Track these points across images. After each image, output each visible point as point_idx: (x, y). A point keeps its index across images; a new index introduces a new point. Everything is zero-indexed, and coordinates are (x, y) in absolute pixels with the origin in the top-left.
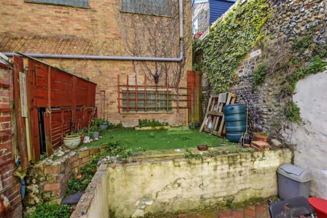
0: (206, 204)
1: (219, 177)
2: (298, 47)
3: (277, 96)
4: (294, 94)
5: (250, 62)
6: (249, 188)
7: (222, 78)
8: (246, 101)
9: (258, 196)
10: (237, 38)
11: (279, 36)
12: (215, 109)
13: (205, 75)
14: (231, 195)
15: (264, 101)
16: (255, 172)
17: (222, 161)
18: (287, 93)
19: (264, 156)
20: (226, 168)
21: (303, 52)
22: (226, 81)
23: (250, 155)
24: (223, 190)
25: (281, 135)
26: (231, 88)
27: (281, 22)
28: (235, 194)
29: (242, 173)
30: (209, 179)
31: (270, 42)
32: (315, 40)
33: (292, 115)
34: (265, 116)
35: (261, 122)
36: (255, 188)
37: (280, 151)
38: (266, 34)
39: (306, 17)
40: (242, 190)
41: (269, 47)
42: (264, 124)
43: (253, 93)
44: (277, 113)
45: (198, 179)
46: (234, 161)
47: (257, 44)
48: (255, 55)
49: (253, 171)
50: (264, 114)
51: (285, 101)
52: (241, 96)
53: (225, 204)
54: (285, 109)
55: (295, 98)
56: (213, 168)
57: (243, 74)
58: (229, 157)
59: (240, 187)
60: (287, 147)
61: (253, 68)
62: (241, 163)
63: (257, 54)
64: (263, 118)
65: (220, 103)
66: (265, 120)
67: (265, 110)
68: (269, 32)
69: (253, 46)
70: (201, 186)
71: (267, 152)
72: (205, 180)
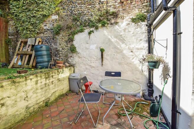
0: (31, 112)
1: (40, 88)
2: (75, 20)
3: (66, 42)
4: (74, 41)
5: (52, 21)
6: (57, 90)
7: (31, 27)
8: (49, 44)
9: (61, 93)
10: (43, 4)
11: (67, 12)
12: (24, 50)
13: (11, 23)
14: (48, 98)
15: (60, 44)
16: (59, 81)
17: (41, 77)
18: (71, 40)
19: (63, 71)
20: (44, 81)
21: (77, 23)
22: (34, 30)
23: (57, 71)
24: (42, 96)
25: (69, 61)
26: (38, 36)
27: (68, 5)
28: (50, 97)
29: (53, 83)
30: (32, 91)
31: (63, 13)
32: (81, 19)
33: (74, 50)
34: (61, 52)
35: (59, 56)
36: (60, 89)
37: (69, 68)
38: (61, 9)
39: (78, 8)
40: (54, 92)
41: (62, 16)
42: (60, 56)
43: (53, 39)
44: (67, 50)
45: (23, 94)
46: (48, 75)
47: (56, 12)
48: (55, 18)
49: (59, 80)
50: (60, 51)
51: (70, 44)
52: (46, 41)
53: (44, 105)
54: (71, 47)
55: (74, 43)
56: (35, 83)
57: (47, 27)
58: (45, 74)
59: (53, 91)
60: (72, 66)
61: (53, 25)
62: (52, 76)
63: (56, 18)
64: (59, 53)
65: (29, 45)
66: (61, 54)
67: (61, 49)
68: (62, 8)
69: (54, 12)
70: (26, 99)
71: (64, 69)
72: (29, 93)
